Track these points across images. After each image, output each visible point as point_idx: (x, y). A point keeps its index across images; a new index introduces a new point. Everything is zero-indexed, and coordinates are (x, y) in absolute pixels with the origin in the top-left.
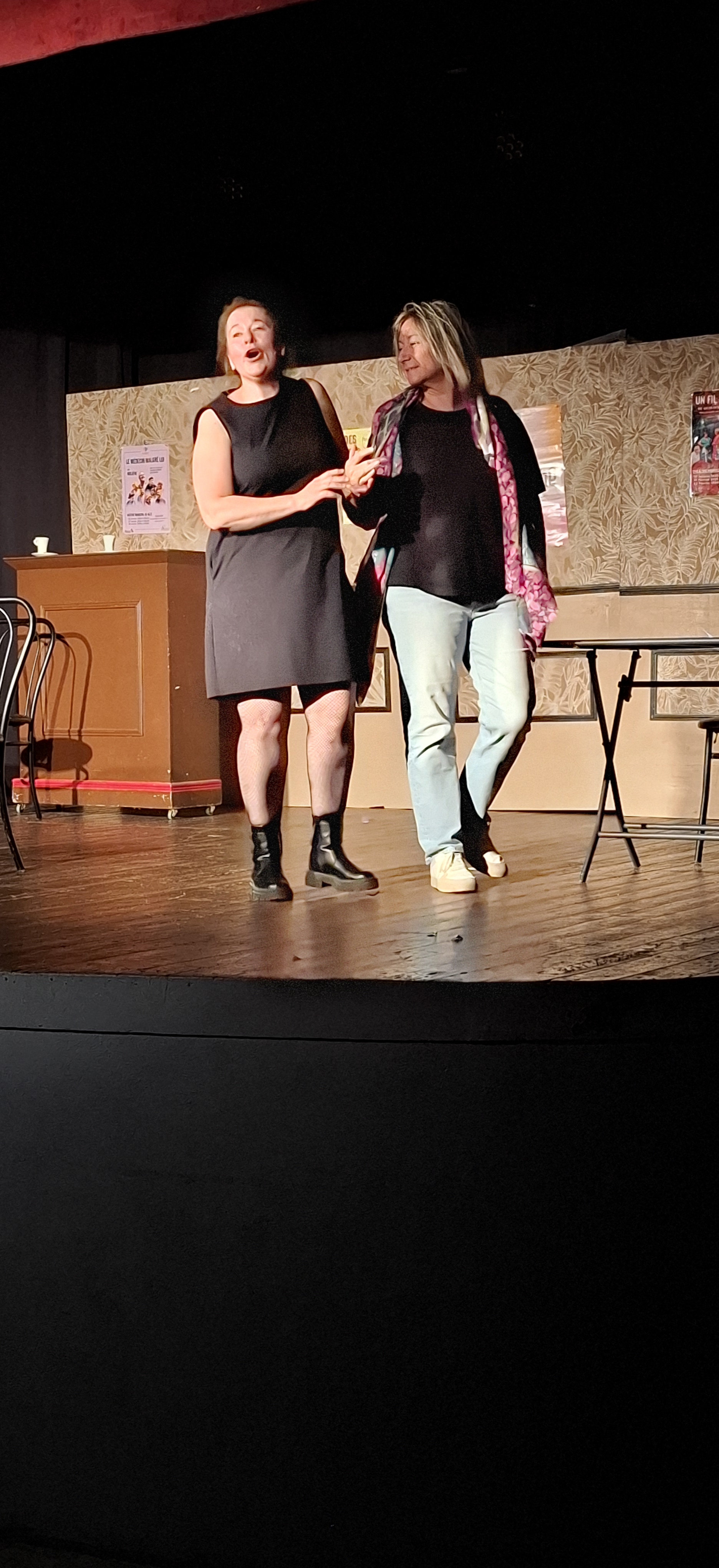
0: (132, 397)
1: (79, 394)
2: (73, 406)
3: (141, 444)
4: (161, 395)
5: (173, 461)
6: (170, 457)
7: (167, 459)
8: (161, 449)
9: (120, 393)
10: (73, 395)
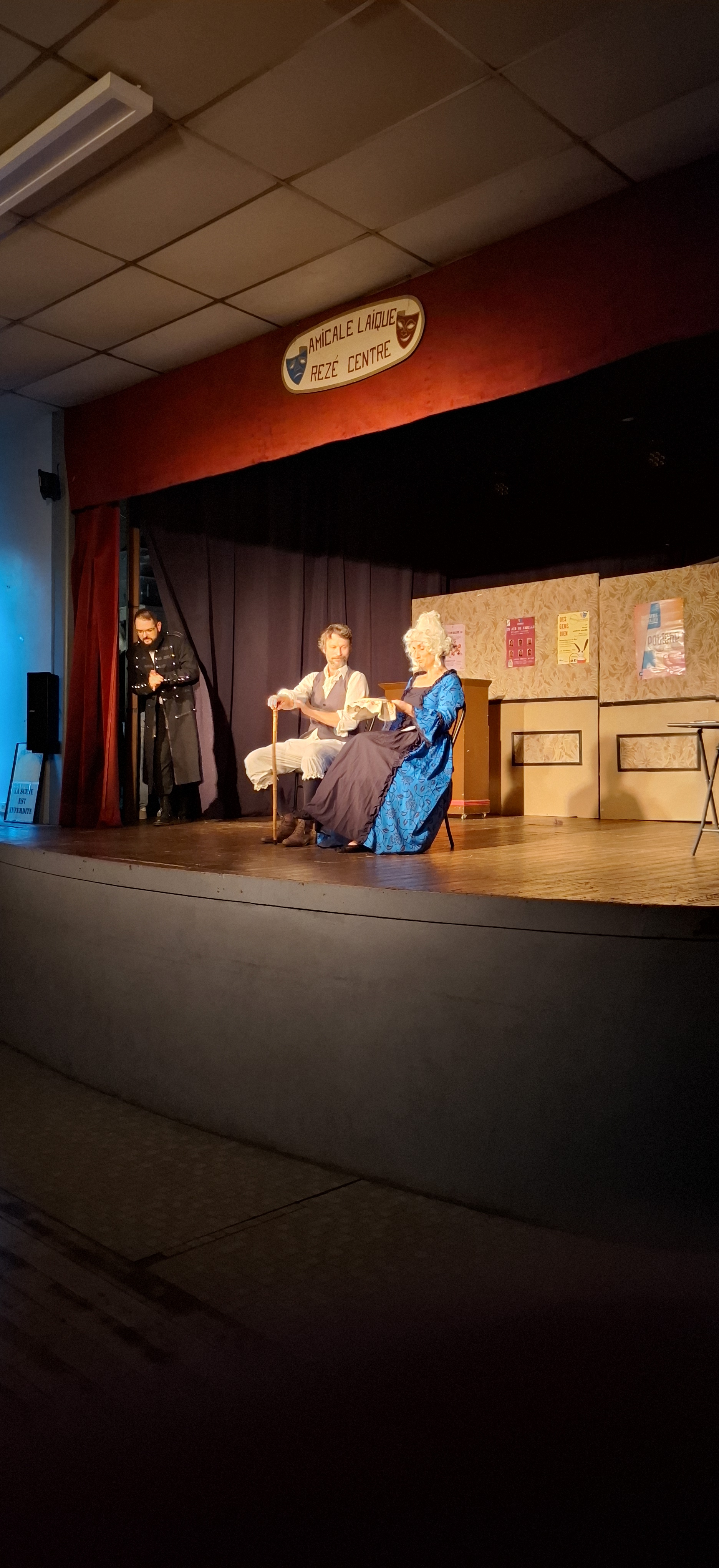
0: (446, 600)
1: (419, 599)
2: (415, 605)
3: (450, 624)
4: (461, 599)
5: (467, 633)
6: (466, 631)
7: (464, 632)
8: (460, 627)
9: (440, 598)
10: (416, 600)
